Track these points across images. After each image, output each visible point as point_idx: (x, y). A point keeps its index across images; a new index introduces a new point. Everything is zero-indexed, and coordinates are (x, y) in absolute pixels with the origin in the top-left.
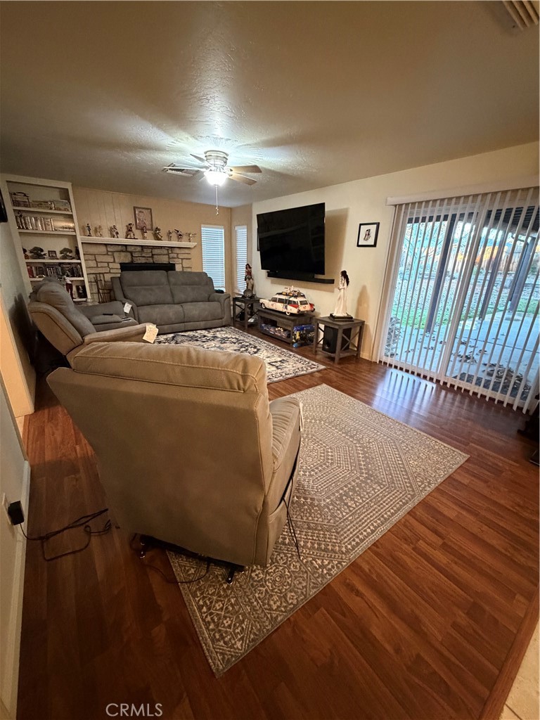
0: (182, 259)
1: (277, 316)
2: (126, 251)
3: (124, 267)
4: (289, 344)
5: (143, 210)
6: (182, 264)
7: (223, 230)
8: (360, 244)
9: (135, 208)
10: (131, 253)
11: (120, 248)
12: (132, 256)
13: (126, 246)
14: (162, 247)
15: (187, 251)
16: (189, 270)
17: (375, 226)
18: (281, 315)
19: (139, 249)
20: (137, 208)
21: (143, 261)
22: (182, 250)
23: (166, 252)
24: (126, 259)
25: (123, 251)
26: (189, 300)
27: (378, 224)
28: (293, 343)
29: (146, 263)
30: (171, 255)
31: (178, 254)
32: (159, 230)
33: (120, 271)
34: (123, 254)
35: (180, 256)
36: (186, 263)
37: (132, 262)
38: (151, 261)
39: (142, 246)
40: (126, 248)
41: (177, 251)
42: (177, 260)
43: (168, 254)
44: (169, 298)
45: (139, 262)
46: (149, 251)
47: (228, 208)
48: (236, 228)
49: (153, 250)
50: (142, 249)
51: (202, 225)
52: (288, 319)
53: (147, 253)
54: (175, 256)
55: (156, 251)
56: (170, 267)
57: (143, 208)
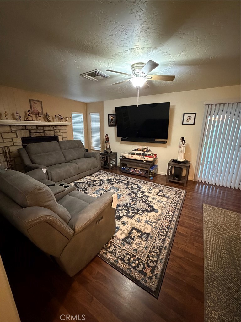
0: (62, 133)
1: (136, 162)
2: (26, 129)
3: (24, 140)
4: (147, 177)
5: (36, 102)
6: (62, 135)
7: (82, 115)
8: (184, 123)
9: (30, 100)
10: (30, 131)
11: (21, 127)
12: (30, 132)
13: (25, 126)
14: (50, 126)
15: (64, 128)
16: (66, 139)
17: (194, 114)
18: (140, 162)
19: (35, 127)
20: (32, 100)
21: (37, 135)
22: (62, 127)
23: (52, 129)
24: (26, 134)
25: (23, 129)
26: (75, 158)
27: (195, 113)
28: (150, 177)
29: (40, 137)
30: (56, 131)
31: (60, 130)
32: (48, 115)
33: (21, 143)
34: (23, 131)
35: (61, 131)
36: (64, 135)
37: (30, 136)
38: (43, 135)
39: (36, 125)
40: (26, 127)
41: (60, 128)
42: (59, 133)
43: (54, 130)
44: (63, 159)
45: (35, 136)
46: (42, 128)
47: (85, 103)
48: (91, 114)
49: (44, 128)
50: (37, 128)
51: (72, 112)
52: (145, 164)
53: (40, 130)
54: (58, 131)
55: (46, 129)
56: (55, 138)
57: (37, 101)
